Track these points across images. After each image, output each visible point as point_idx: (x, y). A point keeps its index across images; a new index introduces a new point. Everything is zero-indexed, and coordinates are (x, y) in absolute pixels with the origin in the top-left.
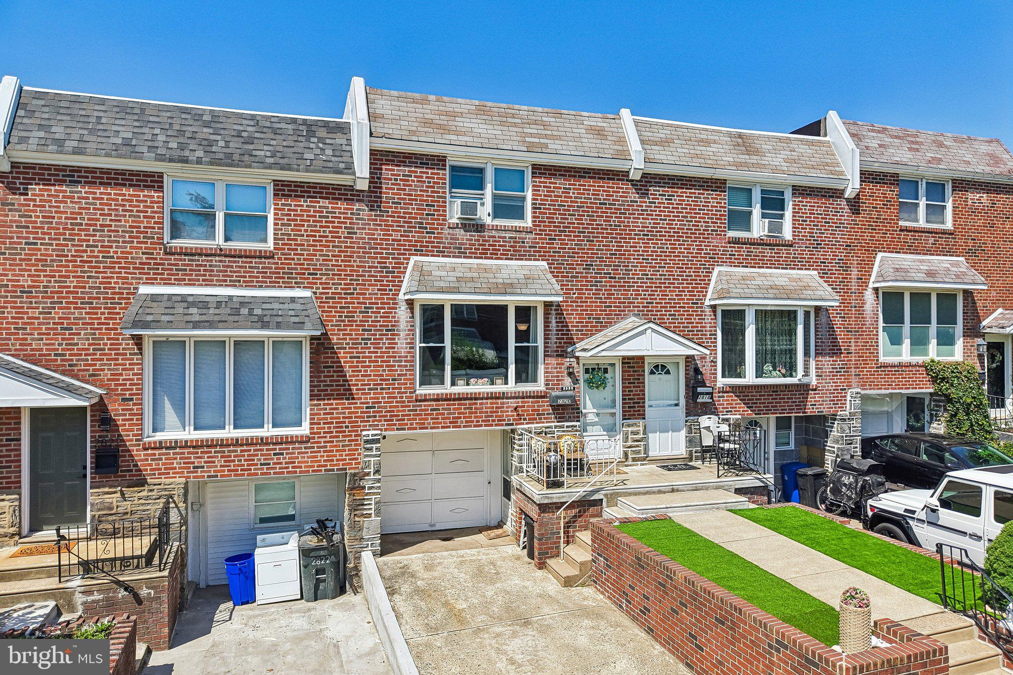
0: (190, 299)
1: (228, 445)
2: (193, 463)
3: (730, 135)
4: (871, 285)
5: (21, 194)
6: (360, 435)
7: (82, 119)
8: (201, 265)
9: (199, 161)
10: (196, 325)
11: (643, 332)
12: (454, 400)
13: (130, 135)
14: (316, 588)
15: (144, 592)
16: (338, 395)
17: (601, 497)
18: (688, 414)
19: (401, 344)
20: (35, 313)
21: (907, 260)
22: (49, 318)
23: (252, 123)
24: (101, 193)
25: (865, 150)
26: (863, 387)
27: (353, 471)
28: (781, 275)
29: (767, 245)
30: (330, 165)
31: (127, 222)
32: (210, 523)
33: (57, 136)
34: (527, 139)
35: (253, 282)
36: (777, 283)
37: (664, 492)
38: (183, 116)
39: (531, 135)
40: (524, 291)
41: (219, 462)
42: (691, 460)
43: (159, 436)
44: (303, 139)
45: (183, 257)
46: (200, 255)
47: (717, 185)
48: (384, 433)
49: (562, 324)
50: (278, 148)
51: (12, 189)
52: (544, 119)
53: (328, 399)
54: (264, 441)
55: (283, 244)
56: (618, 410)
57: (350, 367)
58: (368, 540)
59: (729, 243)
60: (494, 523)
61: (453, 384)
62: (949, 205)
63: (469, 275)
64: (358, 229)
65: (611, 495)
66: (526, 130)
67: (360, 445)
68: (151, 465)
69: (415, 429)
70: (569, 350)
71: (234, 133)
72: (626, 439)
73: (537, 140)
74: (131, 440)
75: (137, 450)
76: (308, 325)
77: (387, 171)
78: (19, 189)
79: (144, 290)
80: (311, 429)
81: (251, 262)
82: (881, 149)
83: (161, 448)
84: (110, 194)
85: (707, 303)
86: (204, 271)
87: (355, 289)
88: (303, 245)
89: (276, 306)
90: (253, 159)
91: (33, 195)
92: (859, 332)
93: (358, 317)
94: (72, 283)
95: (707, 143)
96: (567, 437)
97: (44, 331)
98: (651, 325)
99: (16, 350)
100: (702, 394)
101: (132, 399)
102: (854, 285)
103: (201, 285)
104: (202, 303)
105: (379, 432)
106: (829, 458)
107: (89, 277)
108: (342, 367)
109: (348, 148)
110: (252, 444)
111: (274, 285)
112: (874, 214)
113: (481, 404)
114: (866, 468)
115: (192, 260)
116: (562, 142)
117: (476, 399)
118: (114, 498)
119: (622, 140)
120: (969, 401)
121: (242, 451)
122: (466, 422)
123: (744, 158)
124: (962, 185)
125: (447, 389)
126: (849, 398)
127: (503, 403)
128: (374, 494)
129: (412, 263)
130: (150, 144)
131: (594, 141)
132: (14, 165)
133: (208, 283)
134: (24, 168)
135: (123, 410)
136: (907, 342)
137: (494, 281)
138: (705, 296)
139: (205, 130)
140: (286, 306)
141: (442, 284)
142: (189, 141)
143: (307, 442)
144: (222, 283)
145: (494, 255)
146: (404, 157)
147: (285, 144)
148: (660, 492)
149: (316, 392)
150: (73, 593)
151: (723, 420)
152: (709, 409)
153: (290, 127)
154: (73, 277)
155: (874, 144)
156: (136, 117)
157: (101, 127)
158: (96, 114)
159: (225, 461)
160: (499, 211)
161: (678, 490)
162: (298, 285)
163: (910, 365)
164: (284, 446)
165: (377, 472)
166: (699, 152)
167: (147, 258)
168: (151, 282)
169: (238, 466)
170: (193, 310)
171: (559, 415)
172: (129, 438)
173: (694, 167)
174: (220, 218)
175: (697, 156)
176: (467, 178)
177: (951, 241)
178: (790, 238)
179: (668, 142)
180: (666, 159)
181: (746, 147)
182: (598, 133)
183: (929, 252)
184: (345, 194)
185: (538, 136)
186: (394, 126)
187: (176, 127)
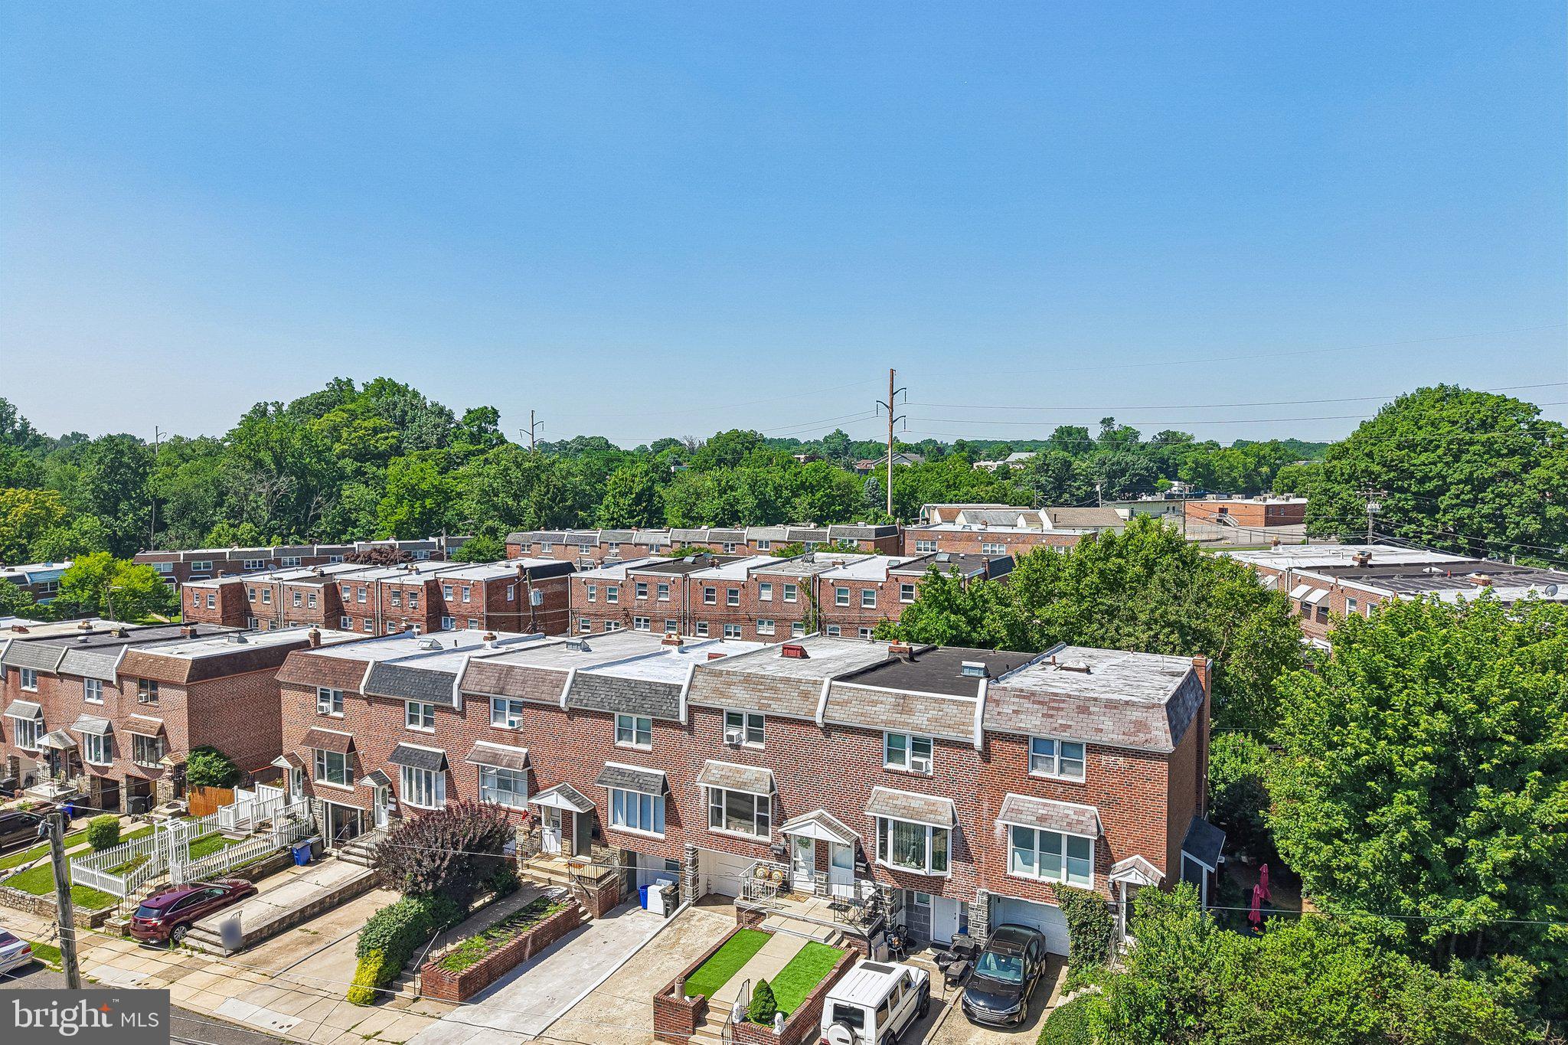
0: (621, 771)
1: (640, 836)
2: (624, 842)
3: (897, 695)
4: (999, 816)
6: (684, 845)
7: (591, 688)
8: (628, 755)
9: (623, 710)
11: (810, 824)
12: (725, 836)
13: (603, 696)
15: (591, 894)
16: (676, 823)
18: (855, 876)
19: (703, 804)
21: (1032, 801)
22: (580, 771)
23: (648, 687)
26: (991, 889)
27: (681, 862)
28: (921, 799)
29: (912, 776)
30: (669, 712)
31: (603, 734)
33: (581, 697)
34: (764, 701)
35: (644, 765)
36: (912, 805)
38: (625, 684)
39: (766, 698)
43: (615, 827)
45: (622, 750)
46: (628, 750)
47: (878, 734)
48: (695, 846)
49: (781, 807)
50: (655, 703)
51: (569, 718)
53: (672, 825)
54: (648, 839)
55: (654, 749)
56: (814, 863)
57: (681, 811)
58: (687, 897)
59: (885, 772)
61: (727, 828)
62: (1084, 762)
63: (728, 774)
64: (684, 743)
65: (770, 912)
66: (764, 695)
67: (684, 850)
68: (610, 838)
69: (708, 848)
70: (784, 822)
71: (640, 694)
72: (816, 882)
73: (767, 702)
74: (604, 827)
75: (606, 831)
76: (657, 791)
77: (698, 716)
79: (608, 764)
80: (665, 836)
81: (645, 755)
83: (614, 832)
84: (597, 721)
86: (630, 757)
87: (683, 773)
88: (662, 750)
89: (649, 779)
90: (645, 710)
91: (573, 720)
92: (990, 849)
93: (684, 787)
94: (586, 757)
98: (814, 821)
99: (571, 782)
100: (859, 866)
101: (605, 810)
102: (985, 814)
103: (624, 763)
104: (624, 773)
105: (692, 846)
107: (591, 755)
108: (677, 811)
109: (679, 702)
110: (644, 838)
111: (652, 767)
112: (1004, 764)
113: (741, 842)
115: (625, 752)
117: (738, 839)
118: (598, 849)
119: (815, 701)
121: (640, 841)
122: (730, 851)
124: (1094, 749)
125: (723, 830)
126: (978, 895)
127: (752, 844)
128: (690, 875)
129: (706, 762)
130: (609, 701)
131: (800, 702)
132: (569, 708)
133: (627, 763)
134: (573, 709)
135: (602, 813)
136: (1034, 865)
140: (652, 779)
142: (622, 699)
143: (664, 843)
144: (633, 764)
145: (745, 763)
146: (702, 709)
147: (657, 699)
148: (795, 919)
149: (667, 821)
150: (572, 887)
152: (869, 876)
153: (662, 689)
154: (586, 755)
155: (1007, 709)
156: (608, 686)
157: (596, 692)
159: (634, 844)
160: (750, 737)
162: (660, 768)
163: (1036, 882)
164: (659, 842)
167: (610, 750)
168: (610, 760)
171: (779, 858)
172: (603, 825)
173: (855, 723)
174: (634, 733)
175: (862, 715)
176: (734, 719)
177: (1082, 792)
178: (931, 774)
179: (848, 702)
180: (839, 716)
181: (904, 706)
182: (805, 695)
183: (1057, 798)
184: (677, 726)
185: (769, 698)
186: (698, 693)
187: (620, 691)
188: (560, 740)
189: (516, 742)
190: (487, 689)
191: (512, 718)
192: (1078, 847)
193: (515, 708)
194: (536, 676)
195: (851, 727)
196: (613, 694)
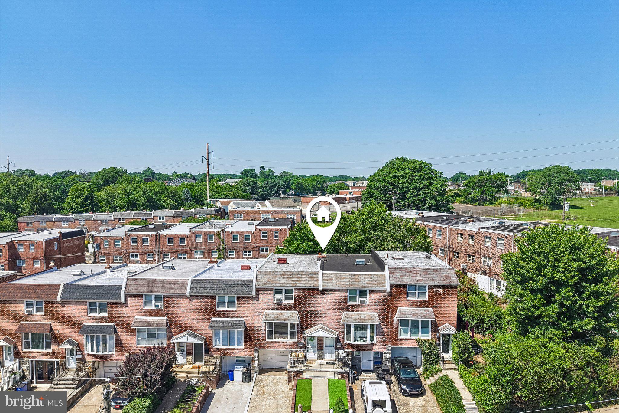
0: (220, 321)
1: (228, 350)
2: (222, 352)
3: (352, 275)
4: (396, 316)
6: (254, 349)
7: (202, 285)
8: (223, 313)
10: (221, 328)
11: (319, 331)
12: (275, 342)
13: (210, 288)
14: (245, 380)
15: (211, 379)
16: (249, 340)
17: (302, 371)
18: (335, 350)
19: (263, 330)
21: (409, 309)
22: (197, 324)
23: (233, 282)
24: (205, 300)
25: (394, 278)
26: (392, 345)
27: (253, 357)
28: (364, 314)
29: (361, 306)
30: (248, 292)
31: (210, 305)
32: (227, 361)
33: (198, 290)
34: (293, 283)
35: (232, 317)
36: (361, 317)
38: (220, 282)
39: (294, 281)
40: (291, 320)
41: (226, 353)
42: (336, 361)
43: (216, 347)
44: (243, 286)
45: (220, 312)
46: (223, 311)
47: (345, 291)
49: (302, 326)
50: (237, 289)
51: (191, 300)
52: (299, 275)
53: (247, 341)
54: (235, 349)
55: (238, 309)
56: (316, 347)
57: (252, 334)
58: (256, 371)
59: (349, 305)
61: (275, 339)
62: (427, 292)
63: (277, 315)
64: (254, 305)
65: (305, 370)
67: (254, 351)
68: (214, 352)
69: (266, 348)
70: (303, 332)
71: (229, 285)
72: (318, 355)
73: (295, 283)
74: (211, 347)
75: (212, 349)
76: (242, 328)
77: (260, 292)
79: (213, 319)
80: (244, 347)
81: (232, 313)
82: (401, 278)
83: (216, 349)
84: (207, 300)
85: (341, 321)
87: (253, 318)
88: (242, 309)
89: (236, 323)
90: (232, 292)
91: (194, 301)
92: (391, 329)
93: (254, 324)
94: (200, 317)
95: (343, 278)
96: (302, 353)
97: (196, 326)
98: (321, 329)
99: (192, 330)
100: (339, 345)
101: (211, 339)
102: (390, 317)
103: (222, 317)
105: (258, 349)
107: (203, 316)
108: (250, 335)
109: (251, 287)
111: (237, 317)
112: (397, 297)
113: (282, 344)
116: (301, 283)
117: (280, 343)
118: (208, 358)
119: (318, 280)
120: (427, 352)
121: (231, 351)
122: (277, 348)
123: (353, 283)
124: (431, 287)
125: (273, 340)
126: (387, 348)
127: (287, 344)
128: (257, 362)
129: (265, 312)
130: (213, 290)
131: (310, 281)
132: (191, 296)
133: (224, 317)
135: (209, 341)
136: (409, 332)
137: (283, 317)
138: (341, 319)
139: (224, 285)
141: (270, 318)
142: (220, 289)
143: (243, 350)
144: (226, 317)
145: (284, 310)
146: (263, 289)
147: (239, 287)
148: (317, 371)
149: (245, 339)
150: (200, 377)
151: (345, 351)
152: (342, 348)
153: (241, 282)
155: (398, 276)
156: (212, 283)
157: (205, 287)
158: (204, 283)
160: (286, 298)
162: (241, 317)
163: (409, 339)
164: (239, 350)
165: (258, 357)
166: (339, 282)
167: (213, 312)
168: (214, 317)
169: (230, 353)
170: (221, 324)
171: (301, 347)
173: (336, 287)
174: (226, 303)
175: (339, 284)
176: (279, 292)
177: (427, 303)
178: (368, 304)
179: (331, 279)
180: (329, 285)
181: (355, 279)
182: (312, 278)
183: (418, 307)
184: (251, 298)
185: (295, 281)
186: (261, 282)
187: (219, 285)
188: (185, 311)
189: (159, 315)
190: (142, 291)
191: (157, 304)
192: (425, 324)
193: (158, 299)
194: (170, 282)
195: (334, 289)
196: (215, 287)
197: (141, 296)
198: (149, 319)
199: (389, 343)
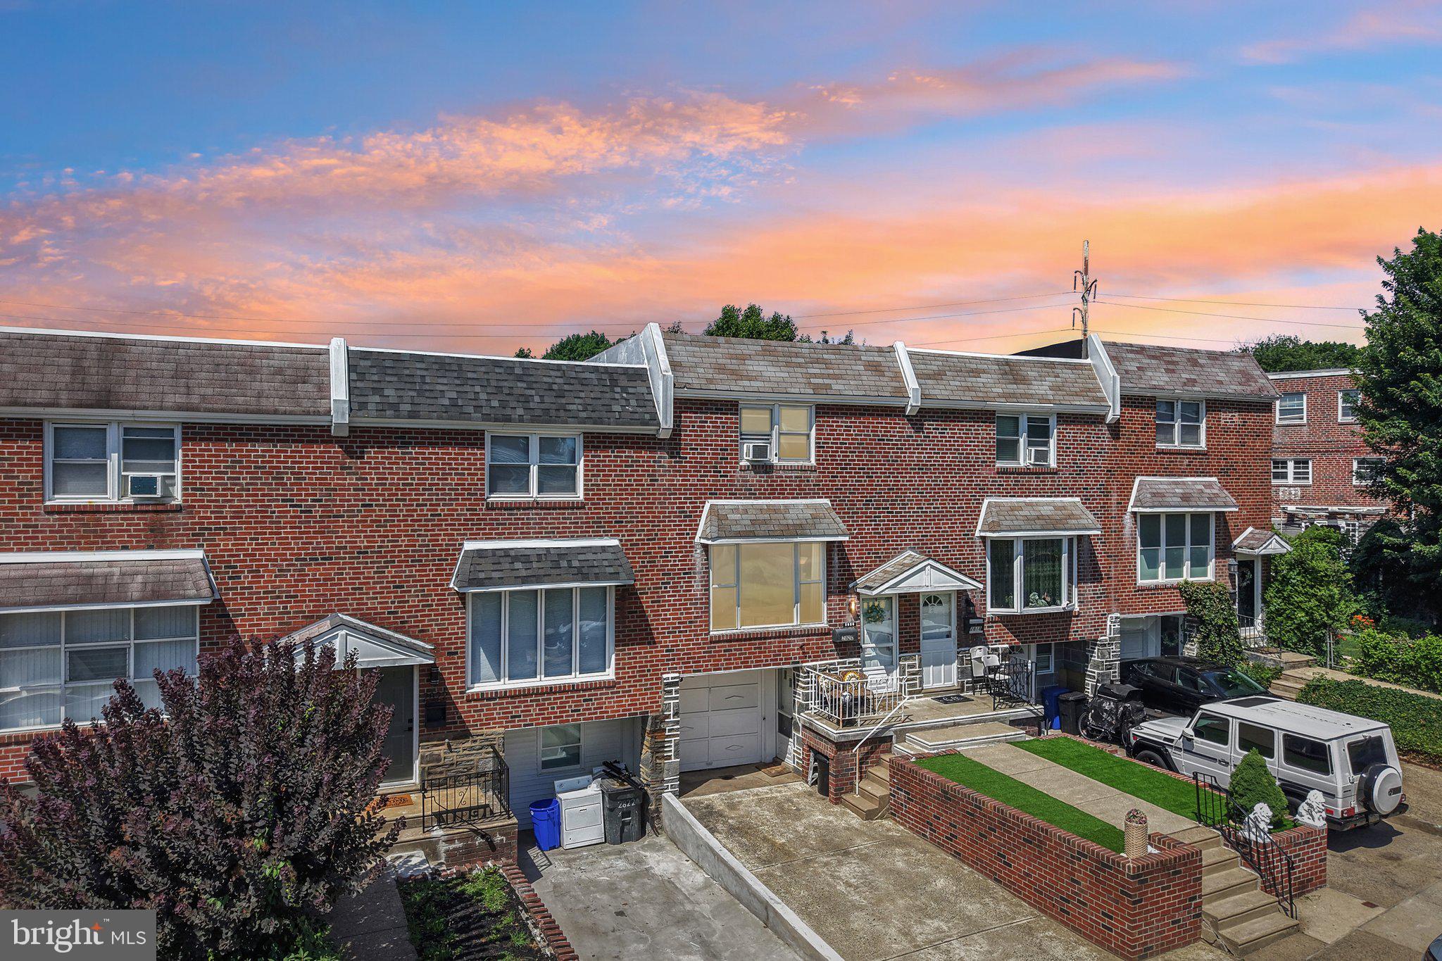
0: (513, 553)
1: (543, 694)
2: (511, 712)
4: (1130, 509)
5: (358, 458)
6: (660, 679)
7: (407, 379)
8: (519, 519)
9: (521, 419)
10: (525, 580)
11: (923, 569)
12: (746, 640)
13: (454, 395)
14: (622, 832)
15: (498, 838)
16: (641, 639)
17: (892, 733)
18: (959, 646)
19: (698, 588)
20: (370, 573)
21: (1162, 482)
22: (383, 577)
23: (559, 374)
24: (429, 453)
25: (1125, 375)
26: (1122, 611)
27: (654, 714)
28: (1048, 504)
29: (1033, 474)
30: (637, 416)
31: (453, 480)
33: (391, 400)
34: (812, 381)
35: (565, 532)
36: (1043, 513)
37: (947, 727)
38: (497, 370)
39: (815, 376)
40: (813, 532)
41: (534, 710)
42: (962, 691)
43: (479, 688)
44: (607, 389)
45: (503, 512)
46: (518, 509)
47: (985, 416)
48: (682, 675)
49: (845, 560)
50: (589, 401)
51: (349, 453)
52: (825, 356)
53: (633, 644)
54: (574, 688)
55: (593, 495)
56: (895, 645)
57: (651, 611)
58: (668, 782)
59: (998, 473)
60: (769, 759)
61: (743, 624)
62: (1203, 426)
63: (761, 517)
64: (660, 476)
65: (900, 730)
66: (811, 371)
67: (660, 688)
68: (473, 716)
69: (710, 670)
70: (851, 586)
71: (546, 387)
72: (903, 673)
73: (820, 381)
74: (456, 693)
75: (462, 703)
76: (623, 575)
77: (692, 418)
78: (356, 452)
79: (469, 546)
80: (616, 674)
81: (564, 514)
82: (1141, 373)
83: (482, 699)
84: (438, 454)
85: (977, 534)
86: (522, 524)
87: (656, 535)
88: (611, 494)
89: (590, 556)
90: (567, 413)
91: (368, 458)
92: (1118, 556)
93: (659, 562)
94: (403, 541)
95: (975, 373)
96: (851, 674)
97: (378, 590)
98: (930, 562)
99: (353, 610)
100: (974, 625)
101: (457, 653)
102: (1114, 510)
103: (519, 538)
104: (523, 557)
105: (677, 675)
106: (1090, 683)
107: (419, 535)
108: (644, 611)
109: (648, 397)
110: (564, 691)
111: (585, 535)
112: (1133, 440)
113: (770, 643)
114: (1126, 694)
115: (511, 514)
116: (844, 382)
117: (765, 638)
118: (441, 750)
120: (1220, 622)
121: (555, 699)
122: (757, 661)
123: (1012, 388)
124: (1216, 405)
125: (738, 629)
126: (1109, 623)
127: (789, 642)
128: (674, 736)
129: (707, 506)
130: (474, 403)
131: (873, 378)
132: (354, 430)
133: (526, 536)
134: (361, 432)
135: (449, 664)
136: (1163, 565)
137: (784, 522)
138: (975, 527)
139: (520, 384)
140: (599, 556)
141: (739, 528)
142: (508, 398)
143: (614, 687)
144: (538, 536)
145: (781, 495)
146: (701, 404)
147: (592, 395)
148: (944, 726)
149: (621, 638)
150: (437, 842)
151: (993, 649)
152: (980, 640)
153: (593, 376)
154: (405, 536)
155: (1132, 366)
156: (455, 374)
157: (427, 387)
158: (419, 372)
159: (540, 710)
161: (959, 724)
162: (607, 534)
163: (1165, 587)
164: (593, 692)
165: (676, 714)
166: (969, 384)
167: (471, 515)
168: (474, 538)
169: (552, 713)
170: (518, 565)
171: (842, 651)
172: (454, 690)
173: (967, 401)
174: (534, 470)
175: (968, 389)
177: (1205, 461)
178: (1054, 466)
179: (941, 374)
180: (939, 395)
181: (1013, 374)
182: (875, 368)
183: (1183, 473)
184: (649, 443)
185: (822, 376)
186: (692, 375)
187: (494, 383)
188: (318, 511)
189: (157, 538)
190: (39, 398)
191: (136, 475)
192: (1200, 528)
194: (219, 360)
195: (953, 411)
196: (478, 389)
197: (32, 430)
198: (89, 564)
199: (1114, 605)
